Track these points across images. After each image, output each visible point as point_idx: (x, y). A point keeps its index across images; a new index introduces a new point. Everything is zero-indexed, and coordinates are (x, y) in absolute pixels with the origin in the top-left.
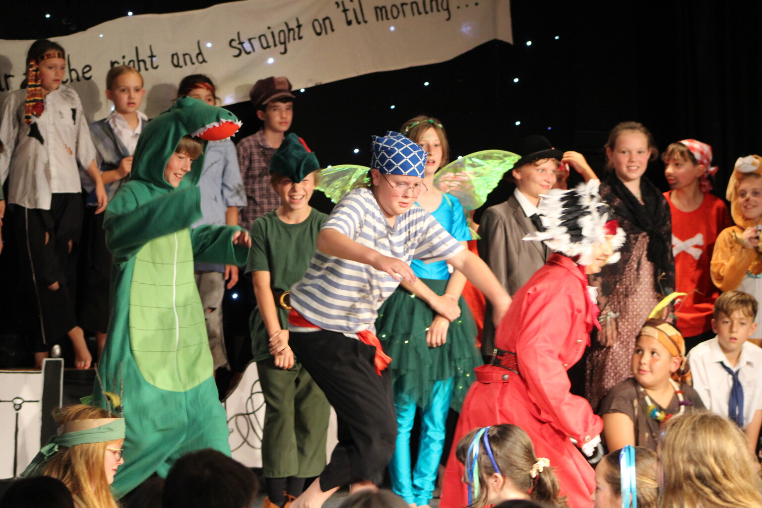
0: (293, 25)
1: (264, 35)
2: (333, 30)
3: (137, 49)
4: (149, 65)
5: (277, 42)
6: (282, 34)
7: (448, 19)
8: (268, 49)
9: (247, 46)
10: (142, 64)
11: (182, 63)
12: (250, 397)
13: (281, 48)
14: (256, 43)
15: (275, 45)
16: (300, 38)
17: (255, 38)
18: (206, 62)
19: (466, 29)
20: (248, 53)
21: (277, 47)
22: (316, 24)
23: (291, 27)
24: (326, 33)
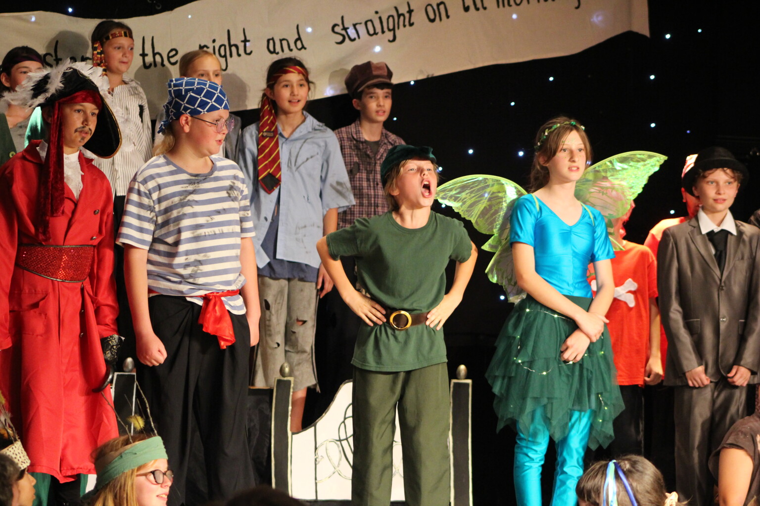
0: (404, 10)
1: (371, 21)
2: (448, 17)
3: (229, 31)
4: (241, 51)
5: (385, 29)
6: (391, 20)
7: (577, 8)
8: (375, 36)
9: (352, 32)
10: (234, 49)
11: (278, 49)
12: (344, 422)
13: (390, 35)
14: (362, 29)
15: (383, 32)
16: (411, 24)
17: (360, 23)
18: (305, 49)
19: (597, 19)
20: (353, 40)
21: (385, 34)
22: (430, 9)
23: (400, 12)
24: (441, 19)
